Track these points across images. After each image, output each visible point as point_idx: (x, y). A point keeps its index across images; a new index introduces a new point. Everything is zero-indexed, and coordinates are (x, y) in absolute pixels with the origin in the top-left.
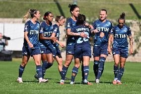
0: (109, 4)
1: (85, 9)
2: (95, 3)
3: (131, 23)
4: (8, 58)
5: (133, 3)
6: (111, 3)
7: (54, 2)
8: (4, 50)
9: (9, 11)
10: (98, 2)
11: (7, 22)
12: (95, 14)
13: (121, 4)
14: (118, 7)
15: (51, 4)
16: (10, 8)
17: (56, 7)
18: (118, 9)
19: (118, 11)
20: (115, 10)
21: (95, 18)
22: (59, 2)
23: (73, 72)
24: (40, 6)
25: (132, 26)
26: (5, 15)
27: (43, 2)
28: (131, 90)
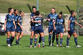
0: (55, 6)
1: (43, 9)
2: (48, 6)
3: (67, 16)
4: (3, 34)
5: (68, 5)
6: (57, 5)
7: (27, 5)
8: (1, 30)
9: (4, 10)
10: (49, 5)
11: (3, 15)
12: (48, 11)
13: (62, 6)
14: (60, 8)
15: (25, 6)
16: (4, 8)
17: (28, 7)
18: (60, 9)
19: (60, 10)
20: (58, 9)
21: (48, 13)
22: (29, 5)
23: (35, 41)
24: (19, 7)
25: (67, 17)
26: (2, 12)
27: (21, 5)
28: (67, 50)
